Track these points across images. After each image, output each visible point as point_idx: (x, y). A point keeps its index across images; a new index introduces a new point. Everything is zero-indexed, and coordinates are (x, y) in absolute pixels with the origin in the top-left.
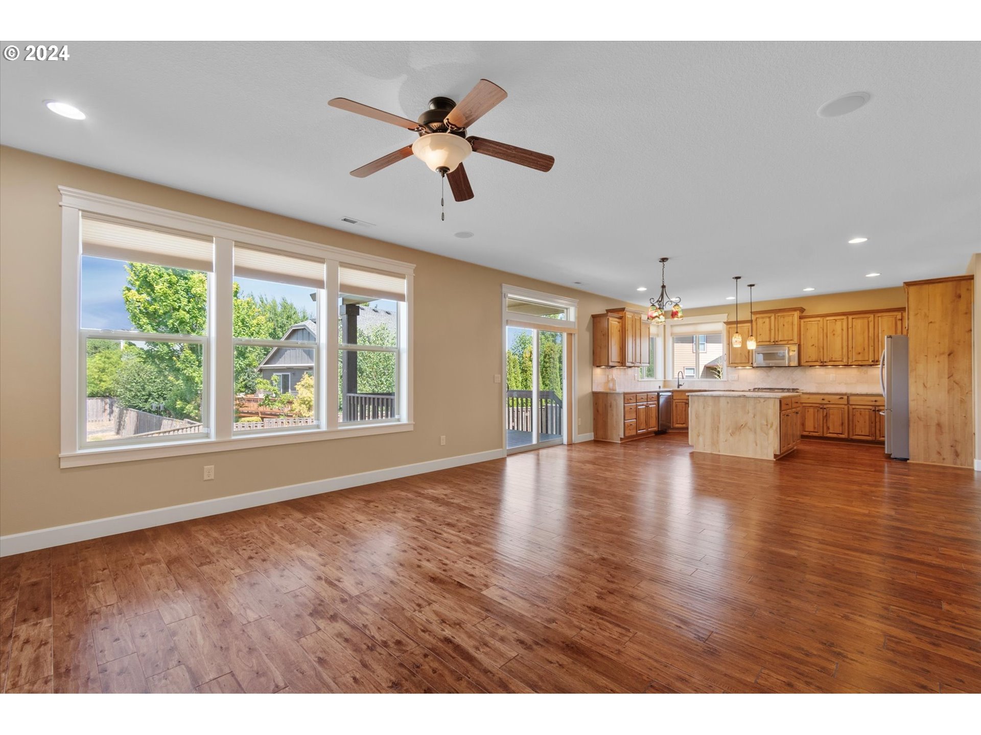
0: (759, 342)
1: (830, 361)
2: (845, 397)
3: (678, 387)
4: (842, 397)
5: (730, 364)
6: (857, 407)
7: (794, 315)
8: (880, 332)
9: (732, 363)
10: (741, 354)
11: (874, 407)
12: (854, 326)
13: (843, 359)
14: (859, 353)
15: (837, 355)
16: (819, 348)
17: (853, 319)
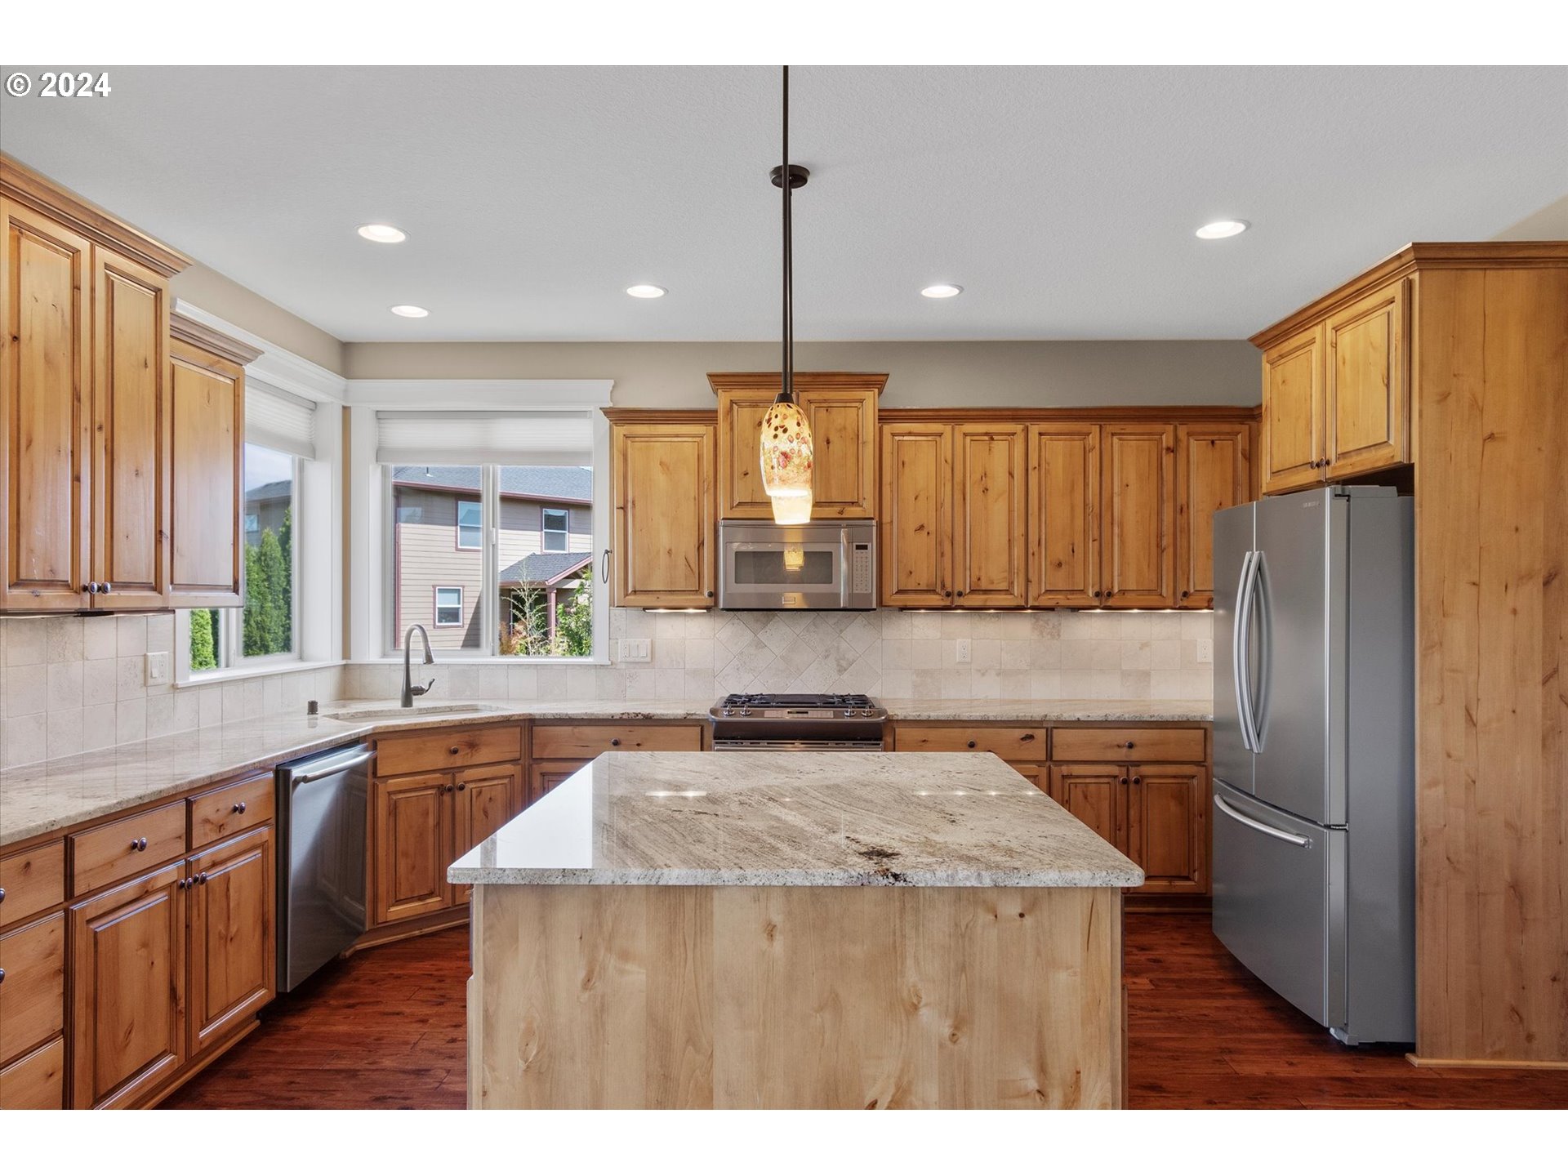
0: (740, 504)
1: (973, 591)
2: (1040, 734)
3: (407, 702)
4: (1029, 732)
5: (626, 595)
6: (1077, 770)
7: (861, 401)
8: (1116, 489)
9: (635, 592)
10: (670, 552)
11: (1124, 770)
12: (1043, 462)
13: (1011, 583)
14: (1060, 565)
15: (994, 572)
16: (939, 543)
17: (1040, 434)
